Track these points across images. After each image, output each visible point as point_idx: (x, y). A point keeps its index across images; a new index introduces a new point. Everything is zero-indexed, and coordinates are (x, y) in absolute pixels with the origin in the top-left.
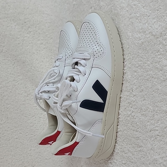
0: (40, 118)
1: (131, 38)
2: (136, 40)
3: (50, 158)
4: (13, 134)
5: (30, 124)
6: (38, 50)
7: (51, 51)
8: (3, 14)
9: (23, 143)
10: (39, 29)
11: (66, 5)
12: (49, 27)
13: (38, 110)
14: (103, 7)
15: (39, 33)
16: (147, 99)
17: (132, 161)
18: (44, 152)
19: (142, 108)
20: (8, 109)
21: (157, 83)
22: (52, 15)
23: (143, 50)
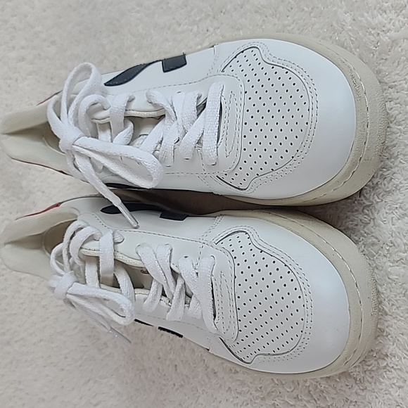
0: (20, 280)
1: (350, 30)
2: (370, 34)
3: (54, 398)
6: (11, 79)
7: (53, 82)
10: (13, 16)
12: (45, 11)
15: (14, 28)
18: (36, 380)
23: (396, 64)
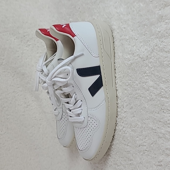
1: (121, 59)
2: (126, 60)
10: (37, 43)
15: (38, 47)
19: (132, 124)
20: (8, 120)
21: (144, 102)
23: (132, 70)
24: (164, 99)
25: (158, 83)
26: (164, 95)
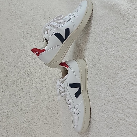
4: (42, 87)
5: (54, 81)
8: (36, 13)
9: (49, 93)
11: (75, 5)
13: (58, 72)
14: (97, 4)
16: (119, 51)
17: (111, 87)
19: (117, 56)
20: (39, 72)
21: (124, 41)
22: (66, 12)
24: (135, 37)
25: (131, 28)
26: (135, 35)
